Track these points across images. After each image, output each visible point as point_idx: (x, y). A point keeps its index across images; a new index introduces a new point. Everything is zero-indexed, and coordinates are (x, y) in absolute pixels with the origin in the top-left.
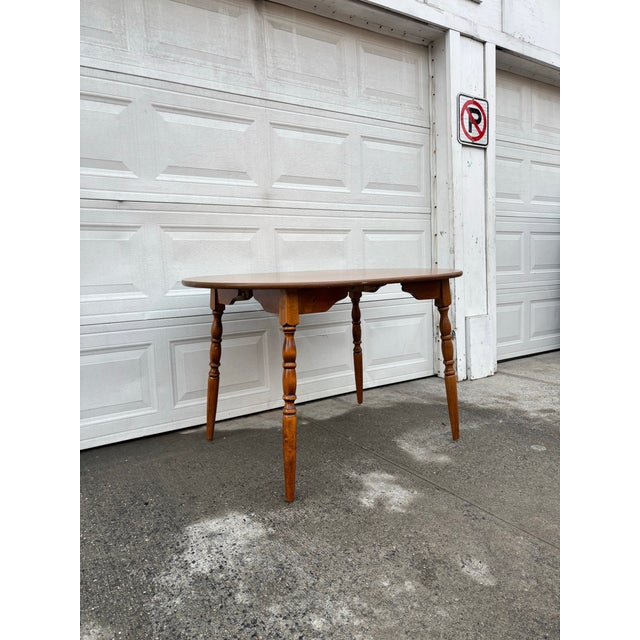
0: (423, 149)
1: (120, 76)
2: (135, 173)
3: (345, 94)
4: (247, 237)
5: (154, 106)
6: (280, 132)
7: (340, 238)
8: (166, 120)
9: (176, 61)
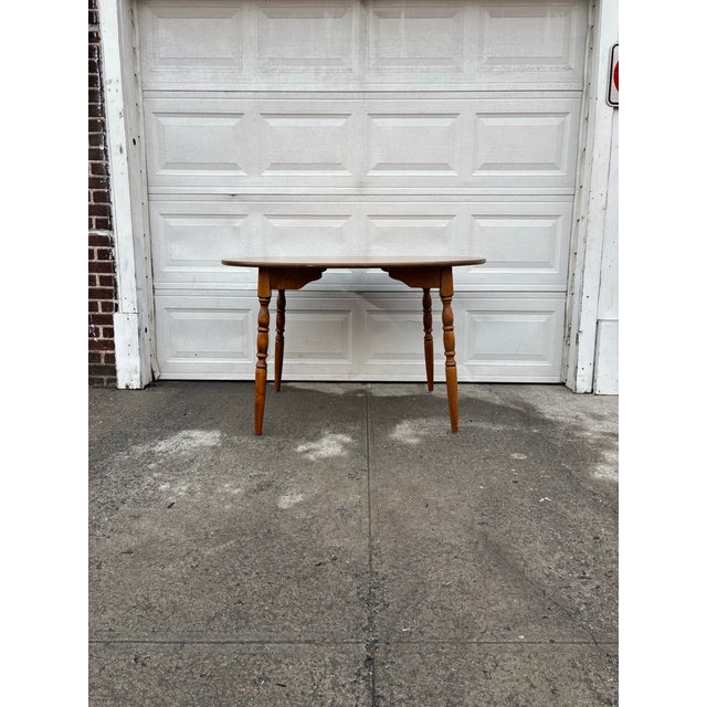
0: (569, 118)
1: (237, 94)
2: (246, 172)
3: (459, 70)
4: (339, 223)
5: (262, 114)
6: (378, 122)
7: (442, 223)
8: (271, 124)
9: (283, 72)
